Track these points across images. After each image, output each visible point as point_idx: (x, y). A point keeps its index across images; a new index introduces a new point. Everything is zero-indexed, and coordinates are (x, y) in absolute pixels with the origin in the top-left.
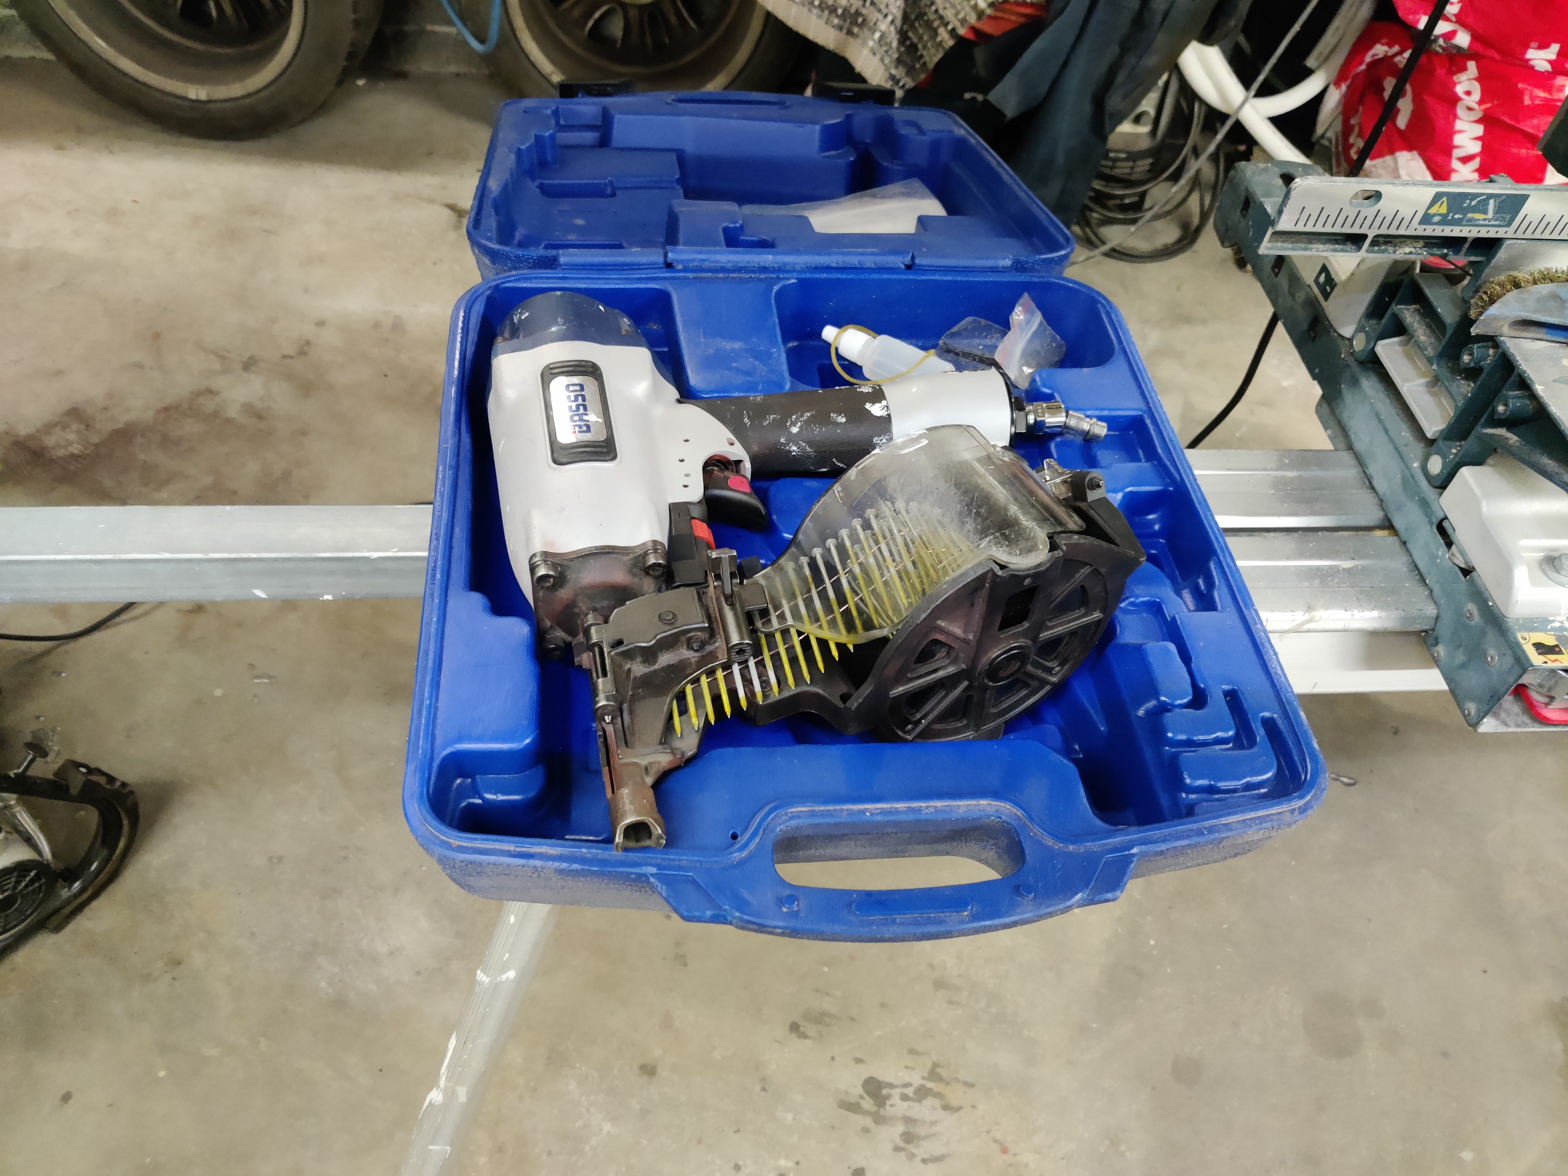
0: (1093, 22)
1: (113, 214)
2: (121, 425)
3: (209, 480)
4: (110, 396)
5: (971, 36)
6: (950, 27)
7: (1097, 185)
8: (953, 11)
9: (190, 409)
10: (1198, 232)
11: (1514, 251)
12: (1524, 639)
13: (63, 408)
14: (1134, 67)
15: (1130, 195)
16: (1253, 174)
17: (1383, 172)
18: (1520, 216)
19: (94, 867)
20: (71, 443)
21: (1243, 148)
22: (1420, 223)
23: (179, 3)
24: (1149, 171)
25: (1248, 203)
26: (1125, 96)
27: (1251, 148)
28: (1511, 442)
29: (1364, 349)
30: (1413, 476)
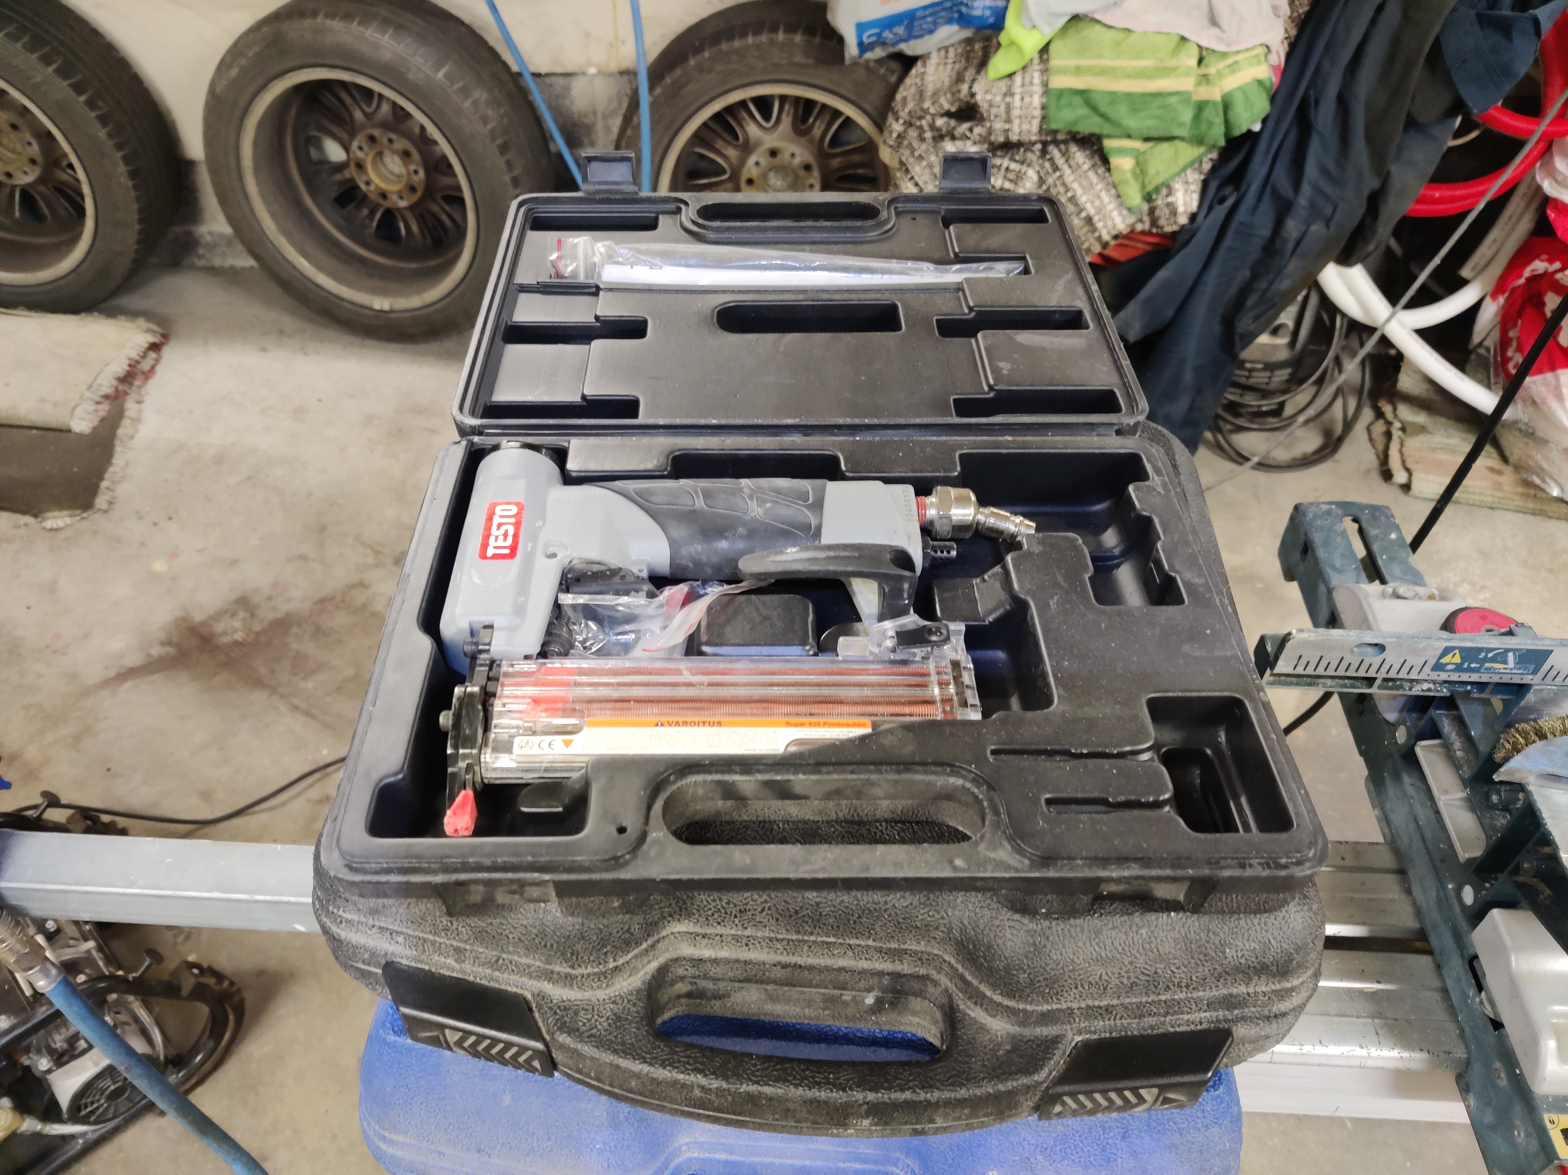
0: (1222, 252)
1: (299, 412)
2: (280, 615)
3: (350, 672)
4: (275, 586)
5: (1098, 261)
7: (1231, 395)
9: (343, 601)
10: (1340, 440)
11: (1544, 695)
12: (1551, 1122)
13: (233, 597)
14: (1265, 291)
15: (1267, 405)
16: (1316, 517)
17: (1543, 389)
18: (1546, 667)
19: (199, 1058)
20: (236, 631)
21: (1393, 352)
22: (1432, 670)
23: (375, 224)
24: (1288, 381)
25: (1307, 548)
26: (1256, 318)
27: (1400, 357)
28: (1542, 897)
29: (1405, 743)
30: (1447, 899)
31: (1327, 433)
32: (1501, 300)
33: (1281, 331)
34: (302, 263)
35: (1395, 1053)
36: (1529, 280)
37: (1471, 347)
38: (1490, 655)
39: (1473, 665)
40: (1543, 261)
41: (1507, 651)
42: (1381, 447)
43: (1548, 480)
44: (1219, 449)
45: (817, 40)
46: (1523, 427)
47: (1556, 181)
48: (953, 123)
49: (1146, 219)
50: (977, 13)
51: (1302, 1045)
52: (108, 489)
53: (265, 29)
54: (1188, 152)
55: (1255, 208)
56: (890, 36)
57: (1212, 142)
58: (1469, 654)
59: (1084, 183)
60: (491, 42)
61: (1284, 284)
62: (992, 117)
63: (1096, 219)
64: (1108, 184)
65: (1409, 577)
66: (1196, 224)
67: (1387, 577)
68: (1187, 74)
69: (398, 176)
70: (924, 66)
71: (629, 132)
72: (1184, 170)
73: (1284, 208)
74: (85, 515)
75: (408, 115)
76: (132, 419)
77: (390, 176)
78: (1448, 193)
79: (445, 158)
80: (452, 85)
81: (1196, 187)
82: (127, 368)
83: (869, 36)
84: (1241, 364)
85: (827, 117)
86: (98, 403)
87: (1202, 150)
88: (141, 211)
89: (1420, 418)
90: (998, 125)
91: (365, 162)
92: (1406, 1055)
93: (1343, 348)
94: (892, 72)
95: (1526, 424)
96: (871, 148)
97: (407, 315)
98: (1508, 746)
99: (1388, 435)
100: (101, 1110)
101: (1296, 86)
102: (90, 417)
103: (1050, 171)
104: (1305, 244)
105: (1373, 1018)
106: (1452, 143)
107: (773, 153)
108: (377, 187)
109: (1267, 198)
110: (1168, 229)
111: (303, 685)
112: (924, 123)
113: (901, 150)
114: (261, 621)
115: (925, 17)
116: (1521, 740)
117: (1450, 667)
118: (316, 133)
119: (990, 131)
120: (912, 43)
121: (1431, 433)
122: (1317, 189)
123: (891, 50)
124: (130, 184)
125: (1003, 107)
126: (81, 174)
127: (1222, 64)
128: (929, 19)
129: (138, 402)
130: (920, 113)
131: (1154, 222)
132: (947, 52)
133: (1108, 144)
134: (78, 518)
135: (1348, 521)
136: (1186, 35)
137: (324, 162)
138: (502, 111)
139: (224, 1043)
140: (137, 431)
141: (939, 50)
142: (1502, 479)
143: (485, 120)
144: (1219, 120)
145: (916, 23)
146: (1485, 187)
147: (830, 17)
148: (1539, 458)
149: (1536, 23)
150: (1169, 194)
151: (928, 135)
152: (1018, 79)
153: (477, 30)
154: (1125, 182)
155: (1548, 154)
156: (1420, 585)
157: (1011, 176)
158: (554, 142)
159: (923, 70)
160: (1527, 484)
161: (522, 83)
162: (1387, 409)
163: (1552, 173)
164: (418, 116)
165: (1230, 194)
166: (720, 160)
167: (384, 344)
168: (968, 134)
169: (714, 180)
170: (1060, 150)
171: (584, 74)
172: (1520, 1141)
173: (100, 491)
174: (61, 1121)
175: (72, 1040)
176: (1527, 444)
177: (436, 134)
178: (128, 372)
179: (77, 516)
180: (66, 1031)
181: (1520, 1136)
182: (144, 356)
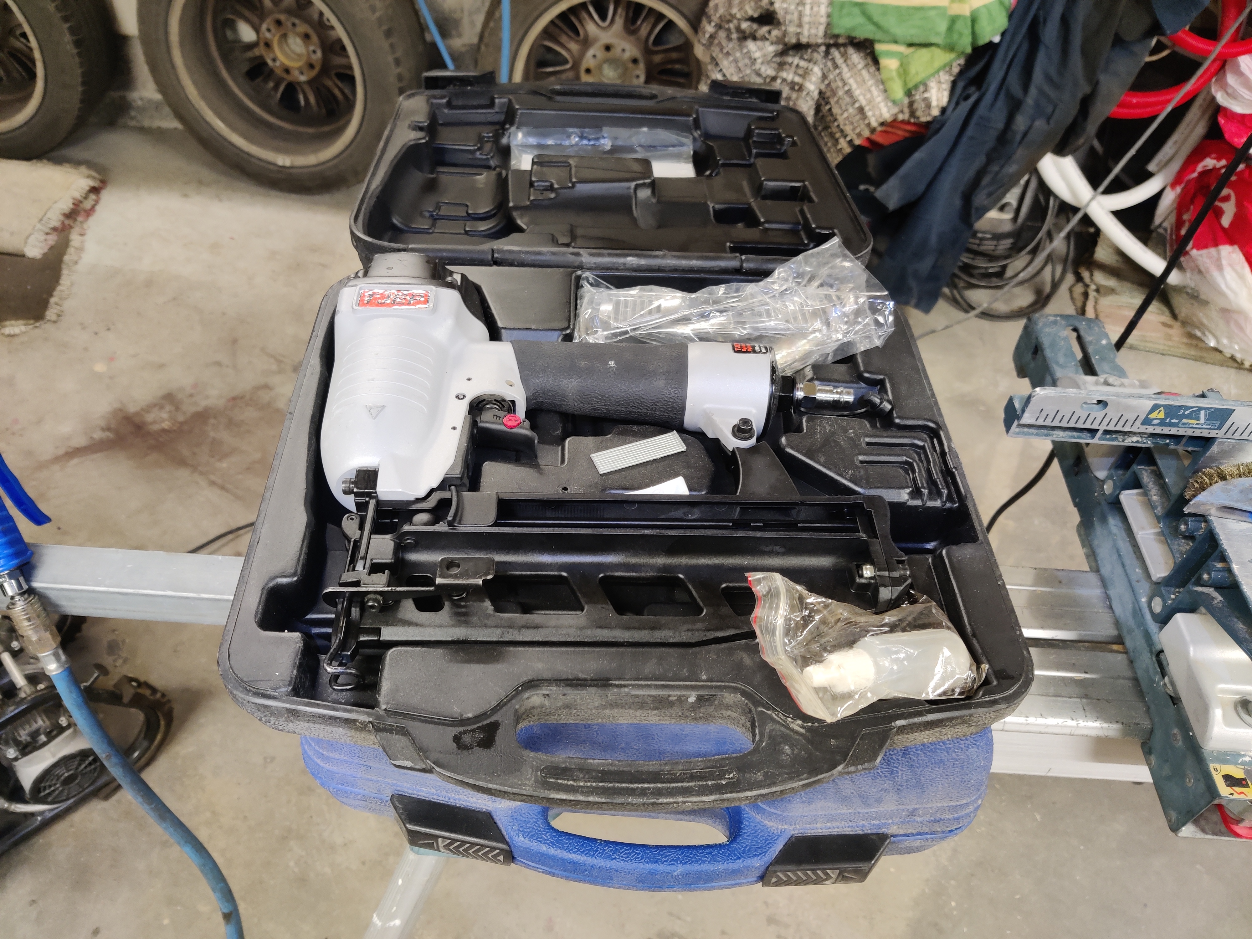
0: (964, 139)
1: (215, 247)
2: (199, 409)
3: (258, 456)
4: (195, 386)
5: (866, 144)
6: (848, 139)
7: (965, 258)
8: (851, 127)
9: (251, 399)
10: (1048, 297)
11: (1225, 447)
12: (1216, 770)
13: (161, 393)
14: (997, 173)
15: (993, 267)
16: (1045, 325)
17: (1207, 261)
18: (1229, 423)
19: (136, 754)
20: (163, 420)
21: (1092, 228)
22: (1142, 424)
23: (279, 95)
24: (1010, 249)
25: (1037, 350)
26: (990, 195)
27: (1098, 231)
28: (1216, 602)
29: (1110, 494)
30: (1140, 610)
31: (1038, 292)
32: (1178, 189)
33: (1007, 209)
34: (219, 125)
35: (1097, 724)
36: (1202, 174)
37: (1152, 227)
38: (1187, 412)
39: (1173, 421)
40: (1212, 159)
41: (1201, 409)
42: (1079, 304)
43: (1207, 333)
44: (954, 302)
46: (1190, 291)
47: (1227, 93)
48: (755, 26)
49: (906, 110)
51: (1027, 717)
52: (57, 304)
54: (941, 57)
55: (992, 105)
57: (961, 49)
58: (1171, 411)
59: (859, 80)
61: (1012, 169)
62: (787, 22)
63: (866, 109)
64: (877, 81)
65: (1115, 373)
66: (945, 117)
67: (1099, 372)
69: (299, 55)
71: (492, 24)
72: (938, 72)
73: (1015, 106)
74: (37, 324)
76: (76, 248)
77: (292, 55)
78: (1143, 100)
79: (339, 41)
81: (947, 86)
82: (72, 206)
84: (974, 234)
85: (652, 20)
86: (47, 234)
87: (952, 56)
88: (84, 75)
89: (1111, 282)
90: (792, 29)
91: (272, 41)
92: (1105, 725)
93: (1054, 224)
95: (1192, 289)
96: (687, 47)
97: (305, 170)
98: (1196, 485)
99: (1086, 295)
100: (57, 792)
101: (1029, 6)
102: (41, 245)
103: (831, 68)
104: (1030, 136)
105: (1081, 698)
106: (1148, 59)
107: (608, 48)
108: (282, 64)
109: (1002, 96)
110: (924, 119)
111: (218, 465)
112: (731, 26)
113: (712, 48)
114: (185, 413)
116: (1207, 480)
117: (1156, 422)
118: (231, 17)
119: (785, 34)
121: (1116, 294)
122: (1041, 92)
124: (75, 51)
125: (796, 15)
126: (33, 43)
129: (82, 235)
130: (728, 17)
131: (912, 113)
133: (879, 47)
134: (31, 327)
135: (1069, 332)
137: (238, 41)
138: (388, 2)
139: (156, 743)
140: (80, 258)
142: (1171, 332)
143: (373, 9)
144: (967, 32)
148: (1201, 315)
150: (925, 91)
151: (734, 36)
154: (891, 79)
155: (1222, 71)
156: (1123, 378)
157: (800, 72)
158: (430, 32)
160: (1191, 336)
162: (1086, 274)
163: (1224, 86)
164: (318, 3)
165: (974, 93)
166: (564, 52)
167: (286, 195)
168: (767, 36)
169: (558, 68)
170: (840, 52)
172: (1189, 786)
173: (49, 306)
174: (24, 801)
175: (35, 735)
176: (1192, 304)
177: (334, 22)
178: (72, 209)
179: (30, 325)
180: (30, 727)
181: (1190, 782)
182: (86, 197)
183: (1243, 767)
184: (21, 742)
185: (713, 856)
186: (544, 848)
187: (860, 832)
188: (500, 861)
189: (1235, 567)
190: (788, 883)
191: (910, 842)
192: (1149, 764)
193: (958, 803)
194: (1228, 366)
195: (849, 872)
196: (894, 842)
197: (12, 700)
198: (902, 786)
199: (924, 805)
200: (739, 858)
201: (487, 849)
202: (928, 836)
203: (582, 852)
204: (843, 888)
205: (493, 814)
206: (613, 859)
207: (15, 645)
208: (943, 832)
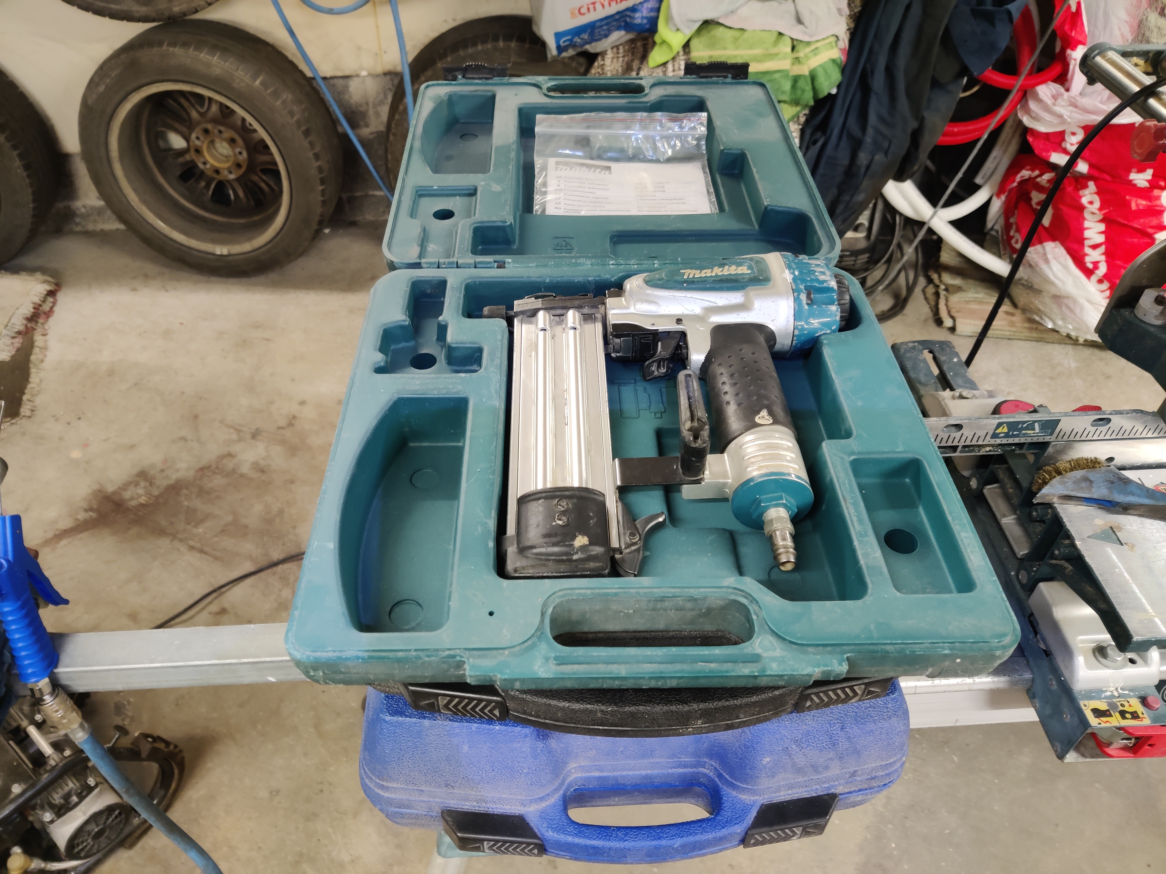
1: (167, 334)
2: (172, 482)
3: (230, 518)
4: (165, 461)
9: (217, 468)
10: (905, 301)
11: (1058, 448)
12: (1085, 706)
13: (135, 471)
14: (848, 202)
16: (906, 351)
17: (1035, 256)
18: (1058, 430)
19: (156, 801)
20: (140, 496)
21: (935, 237)
22: (991, 438)
23: (210, 192)
24: (868, 262)
26: (844, 221)
27: (940, 240)
28: (1067, 571)
29: (976, 489)
30: (1011, 582)
31: (896, 296)
32: (1003, 197)
33: (860, 228)
34: (160, 225)
35: (989, 679)
36: (1021, 183)
37: (986, 231)
38: (1024, 426)
39: (1015, 433)
40: (1027, 170)
41: (1034, 422)
42: (933, 303)
43: (1044, 317)
45: (527, 46)
46: (1025, 283)
47: (1031, 116)
50: (638, 21)
52: (29, 400)
53: (123, 56)
54: (791, 110)
55: (837, 145)
56: (579, 40)
57: (805, 103)
58: (1013, 426)
60: (290, 57)
61: (861, 197)
65: (968, 385)
67: (955, 387)
68: (785, 58)
69: (227, 157)
70: (603, 60)
71: (397, 117)
73: (856, 145)
74: (13, 421)
75: (233, 112)
76: (41, 348)
77: (220, 157)
78: (962, 128)
79: (262, 141)
80: (266, 90)
81: (796, 135)
82: (32, 310)
83: (564, 42)
86: (13, 338)
87: (798, 109)
89: (957, 281)
91: (202, 148)
93: (902, 236)
94: (581, 65)
95: (1026, 280)
97: (241, 257)
98: (1040, 481)
99: (937, 294)
100: (88, 847)
101: (857, 62)
102: (8, 348)
104: (872, 169)
106: (962, 95)
108: (212, 165)
109: (844, 139)
111: (195, 531)
114: (158, 487)
115: (602, 26)
116: (1047, 477)
117: (1002, 435)
118: (163, 129)
120: (593, 44)
121: (964, 291)
122: (877, 131)
123: (579, 50)
124: (25, 174)
127: (808, 50)
128: (605, 28)
129: (43, 335)
132: (618, 49)
134: (8, 424)
135: (926, 352)
136: (782, 32)
137: (170, 149)
138: (303, 106)
139: (171, 791)
140: (45, 356)
141: (612, 48)
142: (1014, 319)
143: (292, 114)
144: (809, 88)
145: (596, 31)
146: (986, 123)
147: (535, 28)
148: (1037, 303)
149: (1009, 13)
152: (670, 66)
153: (280, 49)
155: (1024, 99)
156: (975, 390)
158: (342, 125)
159: (602, 63)
160: (1031, 321)
161: (315, 85)
162: (935, 277)
163: (1028, 111)
164: (241, 112)
165: (821, 137)
167: (225, 279)
171: (358, 76)
172: (1067, 720)
173: (23, 403)
174: (59, 859)
175: (67, 797)
176: (1028, 293)
177: (256, 126)
178: (33, 313)
179: (8, 422)
180: (63, 790)
181: (1067, 717)
182: (44, 301)
183: (1105, 701)
184: (55, 805)
185: (703, 828)
186: (570, 839)
187: (814, 795)
188: (534, 854)
189: (1078, 543)
190: (763, 843)
191: (854, 798)
192: (1035, 707)
193: (887, 762)
194: (1065, 344)
195: (810, 828)
196: (842, 799)
197: (43, 768)
198: (843, 754)
199: (862, 767)
200: (723, 828)
201: (524, 845)
202: (868, 791)
203: (600, 839)
204: (807, 841)
205: (525, 816)
206: (625, 841)
207: (38, 717)
208: (879, 786)
